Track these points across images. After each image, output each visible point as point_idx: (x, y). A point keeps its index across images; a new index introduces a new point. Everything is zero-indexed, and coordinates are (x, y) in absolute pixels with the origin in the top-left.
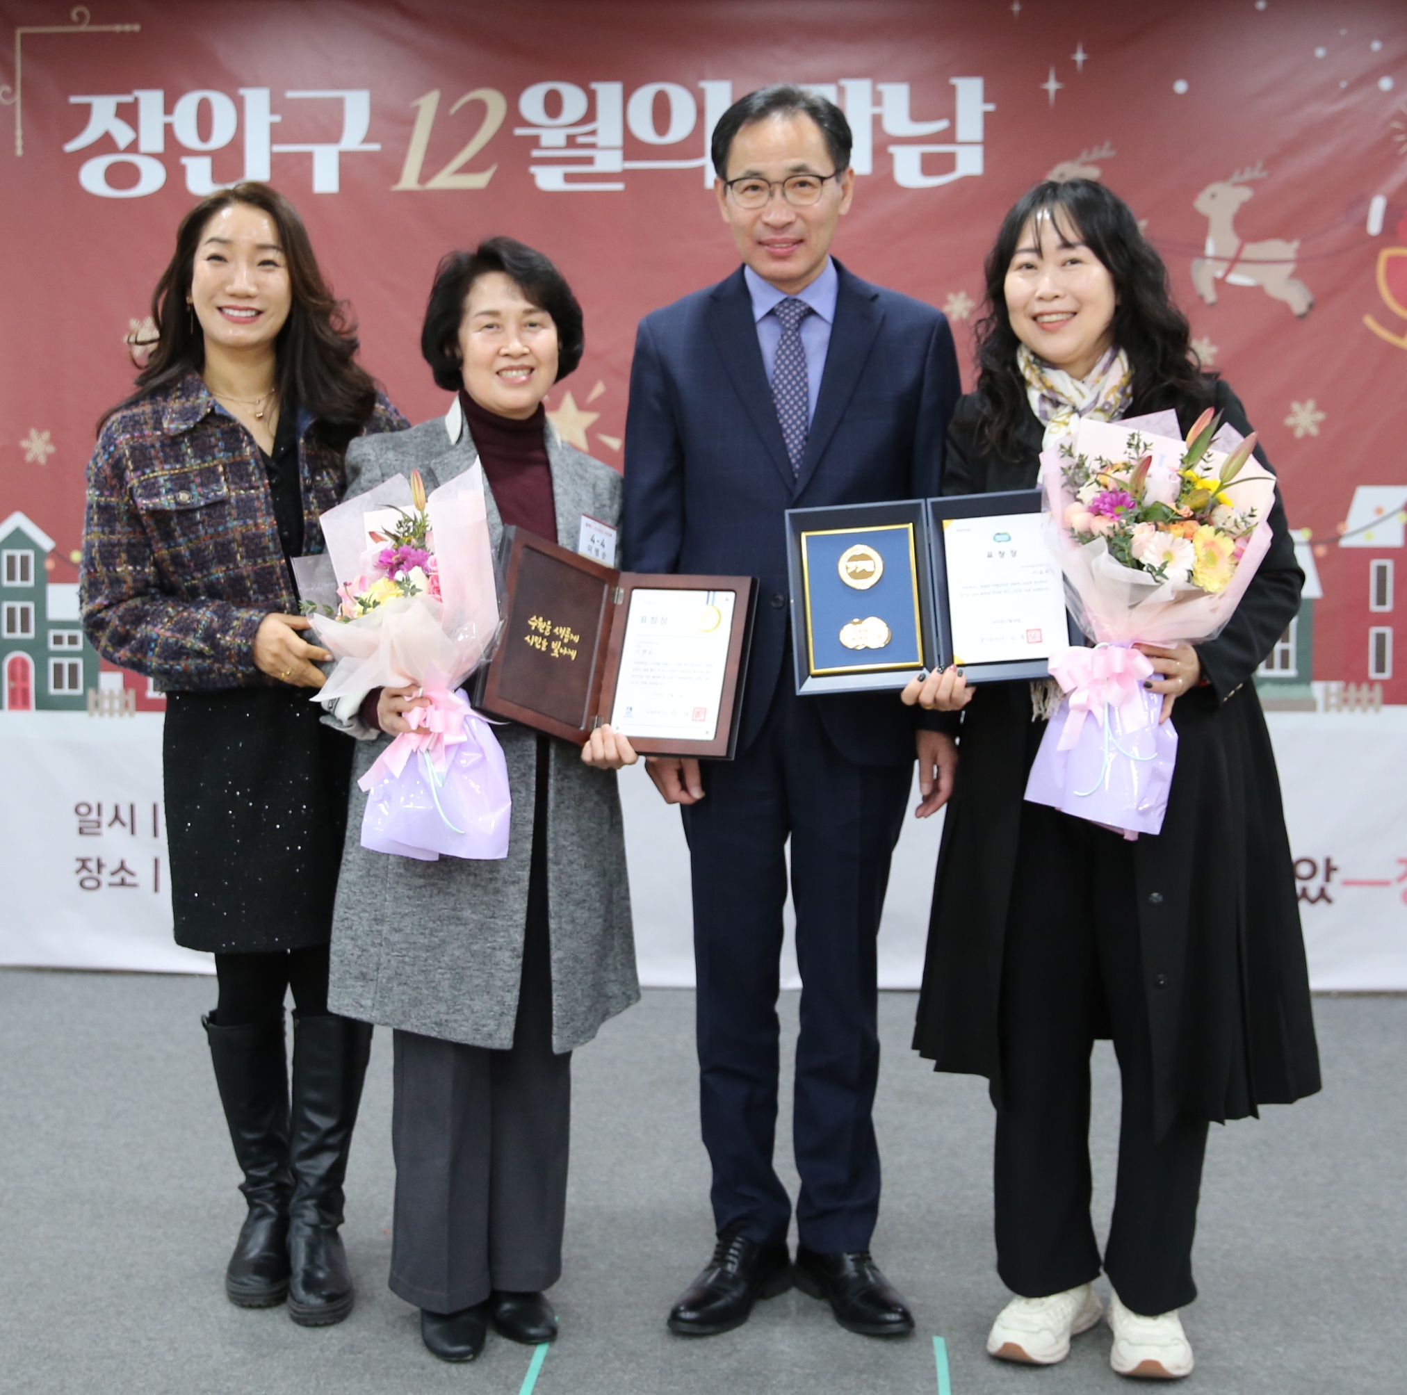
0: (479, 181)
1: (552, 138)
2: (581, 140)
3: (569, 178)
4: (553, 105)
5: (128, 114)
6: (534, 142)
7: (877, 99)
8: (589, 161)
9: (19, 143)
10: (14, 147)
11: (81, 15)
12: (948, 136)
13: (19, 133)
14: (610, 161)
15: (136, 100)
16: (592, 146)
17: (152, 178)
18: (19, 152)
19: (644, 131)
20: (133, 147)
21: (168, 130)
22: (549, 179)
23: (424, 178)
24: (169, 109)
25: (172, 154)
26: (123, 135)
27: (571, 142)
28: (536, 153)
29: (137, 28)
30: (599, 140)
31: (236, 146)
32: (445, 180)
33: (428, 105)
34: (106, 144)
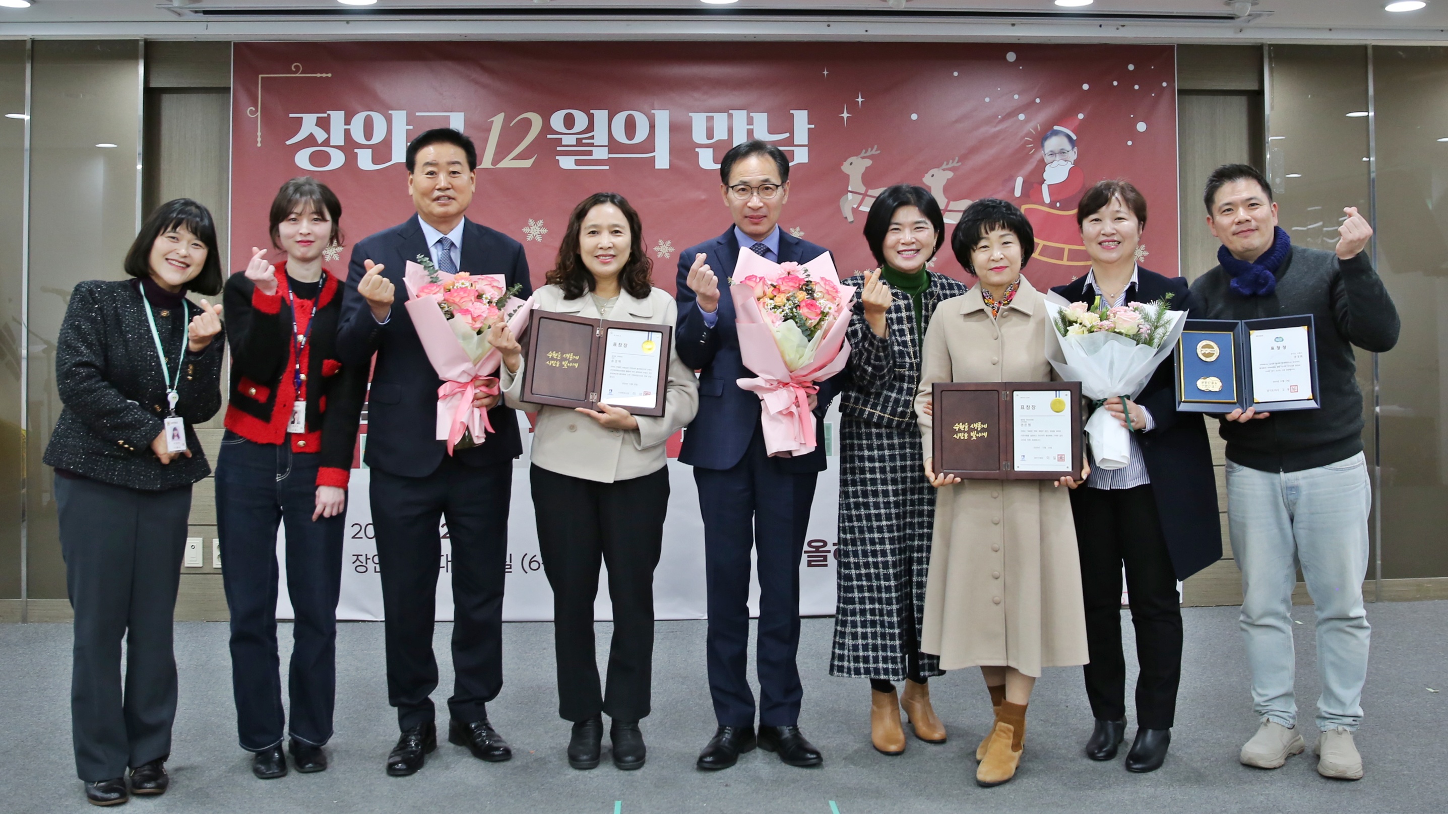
0: (527, 163)
1: (569, 140)
2: (584, 141)
3: (577, 162)
4: (569, 122)
5: (324, 124)
6: (559, 142)
7: (750, 121)
8: (590, 153)
9: (259, 139)
10: (257, 142)
11: (297, 67)
12: (790, 142)
13: (259, 134)
14: (601, 154)
15: (329, 115)
16: (592, 145)
17: (337, 160)
18: (259, 145)
19: (620, 136)
20: (326, 143)
21: (347, 133)
22: (567, 163)
23: (495, 162)
24: (347, 122)
25: (349, 147)
26: (320, 136)
27: (579, 142)
28: (558, 149)
29: (330, 75)
30: (596, 142)
31: (387, 143)
32: (507, 163)
33: (498, 121)
34: (310, 140)
